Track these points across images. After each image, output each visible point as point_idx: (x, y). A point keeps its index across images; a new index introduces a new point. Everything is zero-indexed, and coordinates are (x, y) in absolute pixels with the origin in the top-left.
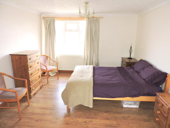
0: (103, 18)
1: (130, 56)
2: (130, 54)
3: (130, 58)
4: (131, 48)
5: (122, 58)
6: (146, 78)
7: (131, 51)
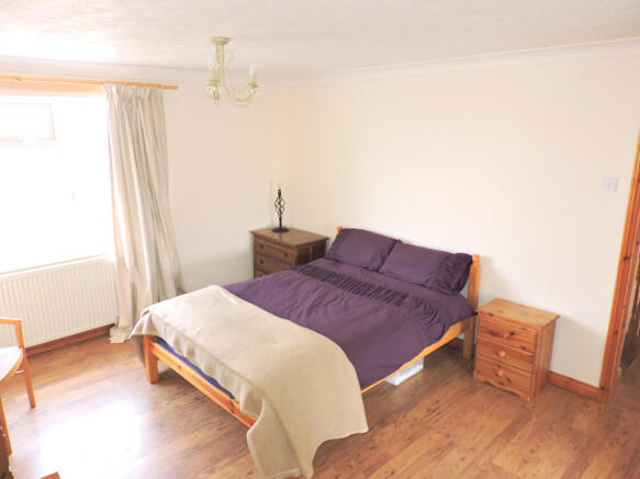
0: (176, 88)
1: (280, 219)
2: (280, 213)
3: (281, 230)
4: (280, 194)
5: (252, 232)
6: (427, 281)
7: (282, 203)
